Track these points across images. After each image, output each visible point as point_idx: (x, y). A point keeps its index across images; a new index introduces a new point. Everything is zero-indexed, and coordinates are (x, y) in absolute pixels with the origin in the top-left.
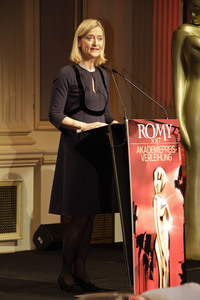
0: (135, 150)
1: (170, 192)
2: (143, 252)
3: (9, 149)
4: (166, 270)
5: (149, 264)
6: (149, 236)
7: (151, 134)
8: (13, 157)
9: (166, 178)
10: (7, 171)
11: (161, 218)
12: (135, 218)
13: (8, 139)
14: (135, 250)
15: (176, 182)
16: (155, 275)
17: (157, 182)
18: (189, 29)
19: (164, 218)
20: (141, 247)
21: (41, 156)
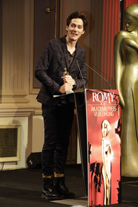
0: (90, 109)
1: (112, 136)
2: (94, 174)
3: (13, 105)
4: (109, 185)
5: (98, 182)
6: (98, 164)
7: (100, 99)
8: (16, 110)
9: (110, 127)
10: (12, 119)
11: (106, 153)
12: (90, 153)
13: (13, 100)
14: (89, 173)
15: (116, 130)
16: (101, 189)
17: (104, 130)
18: (125, 34)
19: (108, 153)
20: (93, 171)
21: (33, 110)
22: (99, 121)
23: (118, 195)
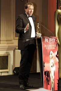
0: (44, 46)
1: (54, 59)
2: (46, 77)
3: (6, 45)
4: (53, 82)
5: (48, 80)
6: (48, 72)
7: (49, 41)
8: (7, 47)
10: (5, 51)
11: (52, 66)
12: (44, 66)
13: (6, 42)
14: (44, 76)
15: (56, 56)
16: (50, 83)
19: (53, 66)
20: (46, 75)
21: (15, 47)
22: (48, 51)
23: (58, 86)
